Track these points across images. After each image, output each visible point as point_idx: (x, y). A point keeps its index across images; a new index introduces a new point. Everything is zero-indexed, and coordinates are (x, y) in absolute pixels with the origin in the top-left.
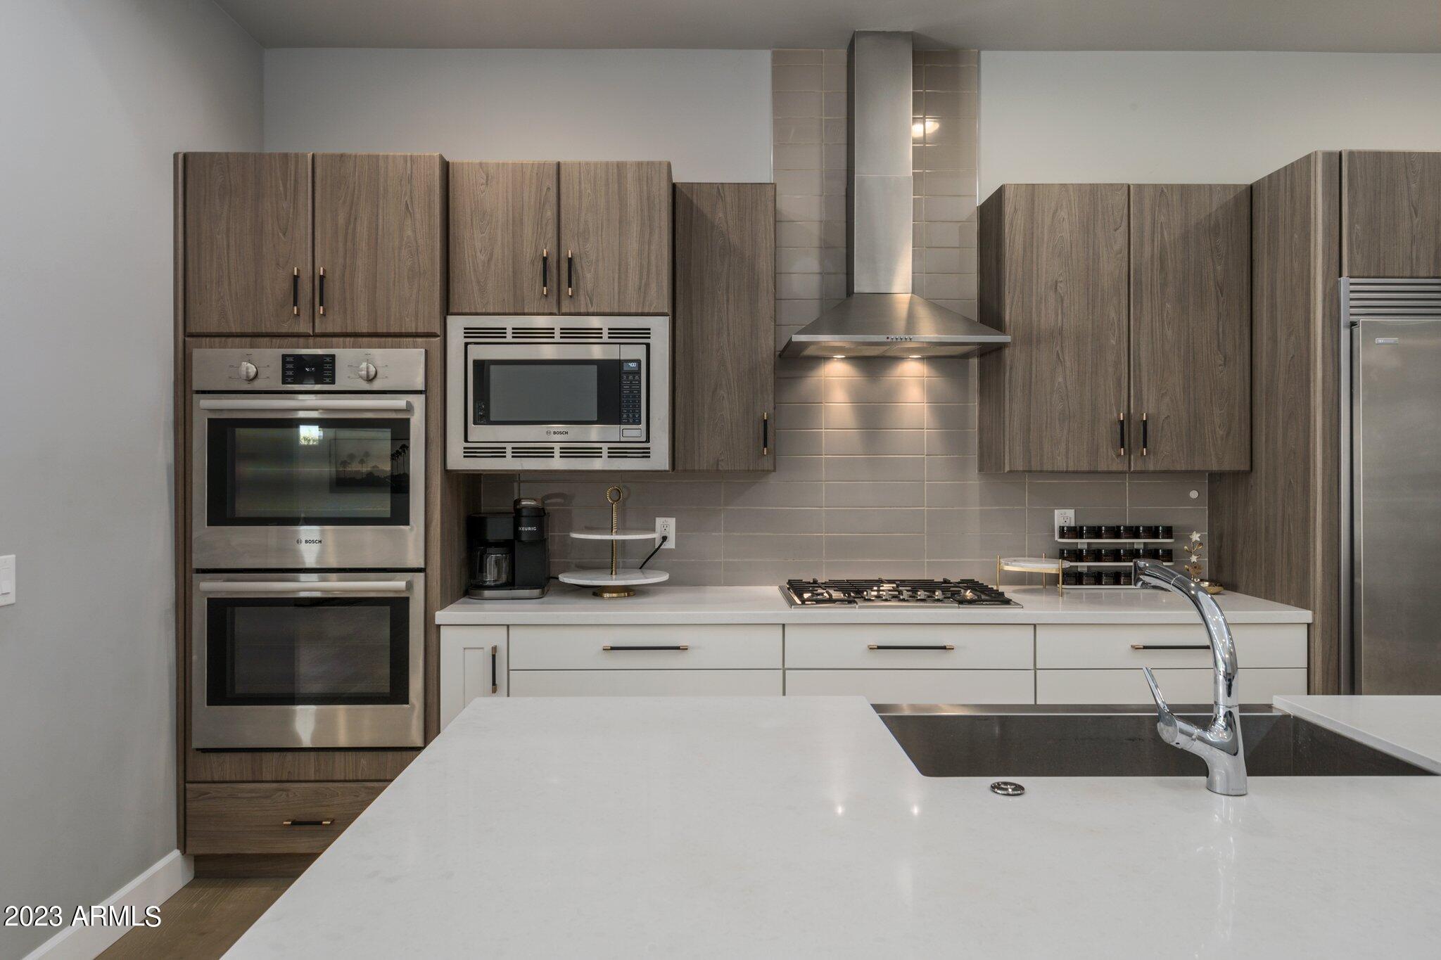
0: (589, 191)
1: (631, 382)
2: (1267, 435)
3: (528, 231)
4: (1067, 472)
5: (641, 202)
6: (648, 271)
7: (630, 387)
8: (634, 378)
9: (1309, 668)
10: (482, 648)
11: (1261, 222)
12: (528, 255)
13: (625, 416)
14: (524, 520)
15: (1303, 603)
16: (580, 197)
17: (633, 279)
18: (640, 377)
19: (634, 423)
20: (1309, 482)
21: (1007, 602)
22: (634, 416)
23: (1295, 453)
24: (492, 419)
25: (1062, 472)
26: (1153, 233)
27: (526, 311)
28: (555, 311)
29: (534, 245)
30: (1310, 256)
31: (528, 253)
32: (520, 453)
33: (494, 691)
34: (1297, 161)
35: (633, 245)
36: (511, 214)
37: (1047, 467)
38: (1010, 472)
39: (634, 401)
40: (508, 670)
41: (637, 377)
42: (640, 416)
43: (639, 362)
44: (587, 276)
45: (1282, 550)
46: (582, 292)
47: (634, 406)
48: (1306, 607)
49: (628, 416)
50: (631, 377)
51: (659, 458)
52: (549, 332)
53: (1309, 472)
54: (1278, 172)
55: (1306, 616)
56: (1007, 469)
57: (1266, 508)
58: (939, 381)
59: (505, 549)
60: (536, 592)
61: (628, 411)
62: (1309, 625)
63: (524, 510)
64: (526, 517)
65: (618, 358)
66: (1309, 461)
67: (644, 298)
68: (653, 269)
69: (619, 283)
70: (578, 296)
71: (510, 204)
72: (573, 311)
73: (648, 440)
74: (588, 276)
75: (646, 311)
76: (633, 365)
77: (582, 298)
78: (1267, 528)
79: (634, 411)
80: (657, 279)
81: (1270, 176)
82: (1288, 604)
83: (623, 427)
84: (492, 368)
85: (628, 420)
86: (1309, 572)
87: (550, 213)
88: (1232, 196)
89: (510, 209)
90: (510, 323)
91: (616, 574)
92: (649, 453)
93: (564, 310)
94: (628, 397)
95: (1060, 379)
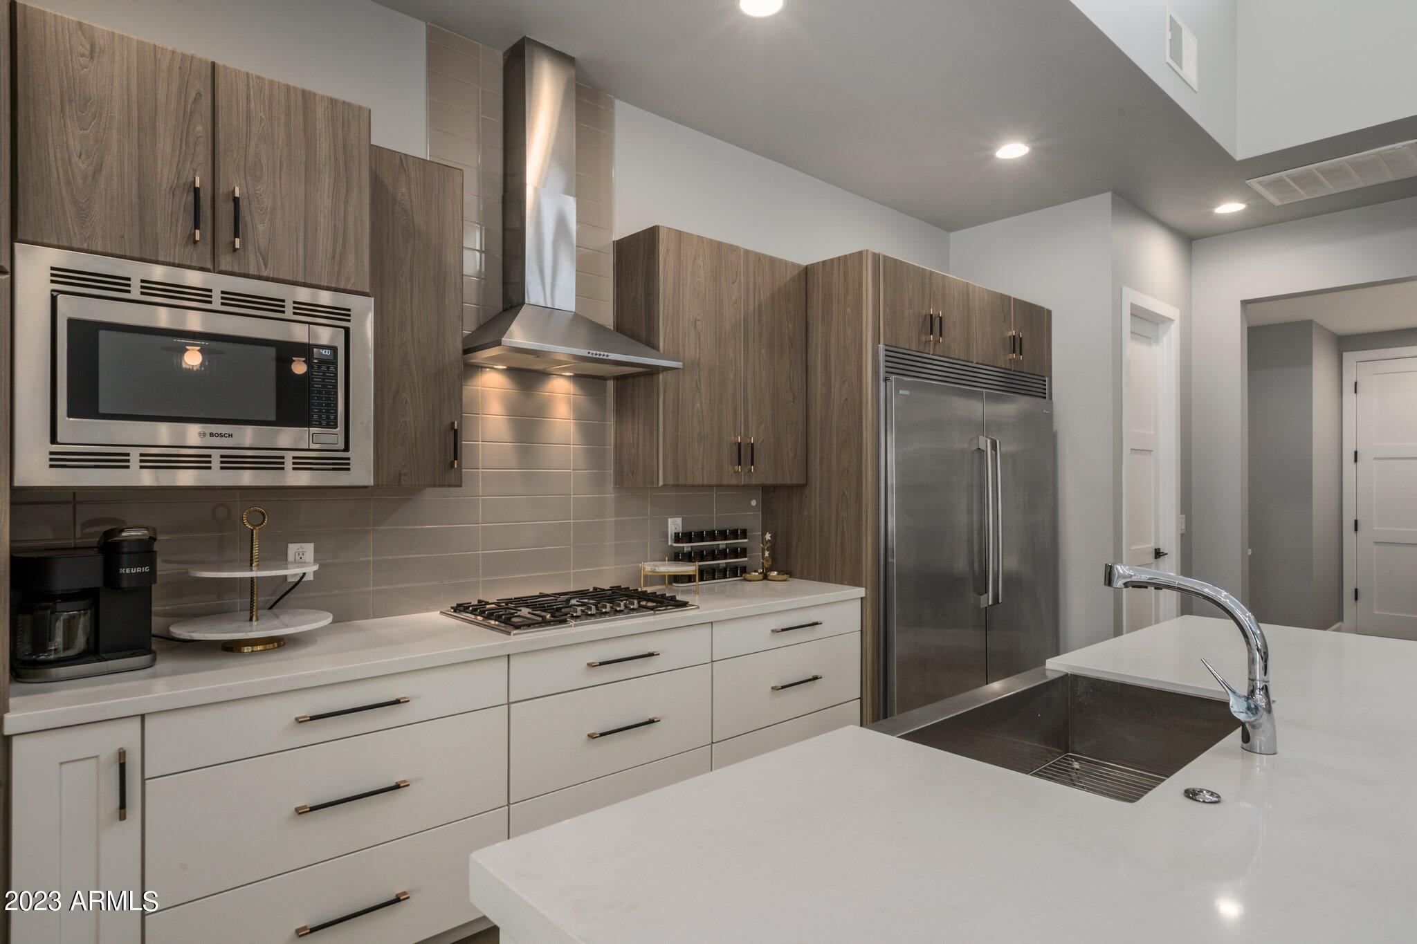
0: (261, 114)
1: (324, 374)
2: (822, 458)
3: (165, 144)
4: (703, 486)
5: (335, 150)
6: (345, 237)
7: (323, 379)
8: (328, 368)
9: (862, 631)
10: (97, 757)
11: (815, 296)
12: (165, 180)
13: (315, 417)
14: (125, 558)
15: (855, 582)
16: (249, 120)
17: (324, 245)
18: (336, 368)
19: (328, 426)
20: (861, 493)
21: (684, 604)
22: (328, 418)
23: (848, 471)
24: (102, 410)
25: (698, 486)
26: (755, 291)
27: (161, 258)
28: (210, 266)
29: (175, 166)
30: (862, 326)
31: (165, 174)
32: (152, 461)
33: (122, 817)
34: (850, 255)
35: (324, 201)
36: (135, 113)
37: (690, 482)
38: (664, 485)
39: (329, 399)
40: (143, 781)
41: (332, 369)
42: (336, 418)
43: (334, 349)
44: (258, 226)
45: (836, 544)
46: (250, 247)
47: (328, 405)
48: (859, 585)
49: (320, 417)
50: (324, 368)
51: (361, 472)
52: (204, 294)
53: (862, 485)
54: (832, 260)
55: (861, 592)
56: (661, 483)
57: (820, 512)
58: (582, 399)
59: (86, 601)
60: (145, 659)
61: (320, 411)
62: (862, 598)
63: (125, 544)
64: (128, 553)
65: (307, 341)
66: (861, 477)
67: (340, 270)
68: (351, 237)
69: (305, 244)
70: (245, 252)
71: (134, 99)
72: (237, 270)
73: (347, 449)
74: (261, 227)
75: (342, 286)
76: (326, 352)
77: (252, 256)
78: (821, 528)
79: (328, 411)
80: (356, 249)
81: (824, 262)
82: (842, 583)
83: (313, 430)
84: (103, 334)
85: (320, 422)
86: (862, 559)
87: (201, 129)
88: (797, 272)
89: (135, 106)
90: (137, 272)
91: (257, 620)
92: (349, 464)
93: (223, 267)
94: (320, 392)
95: (698, 405)
